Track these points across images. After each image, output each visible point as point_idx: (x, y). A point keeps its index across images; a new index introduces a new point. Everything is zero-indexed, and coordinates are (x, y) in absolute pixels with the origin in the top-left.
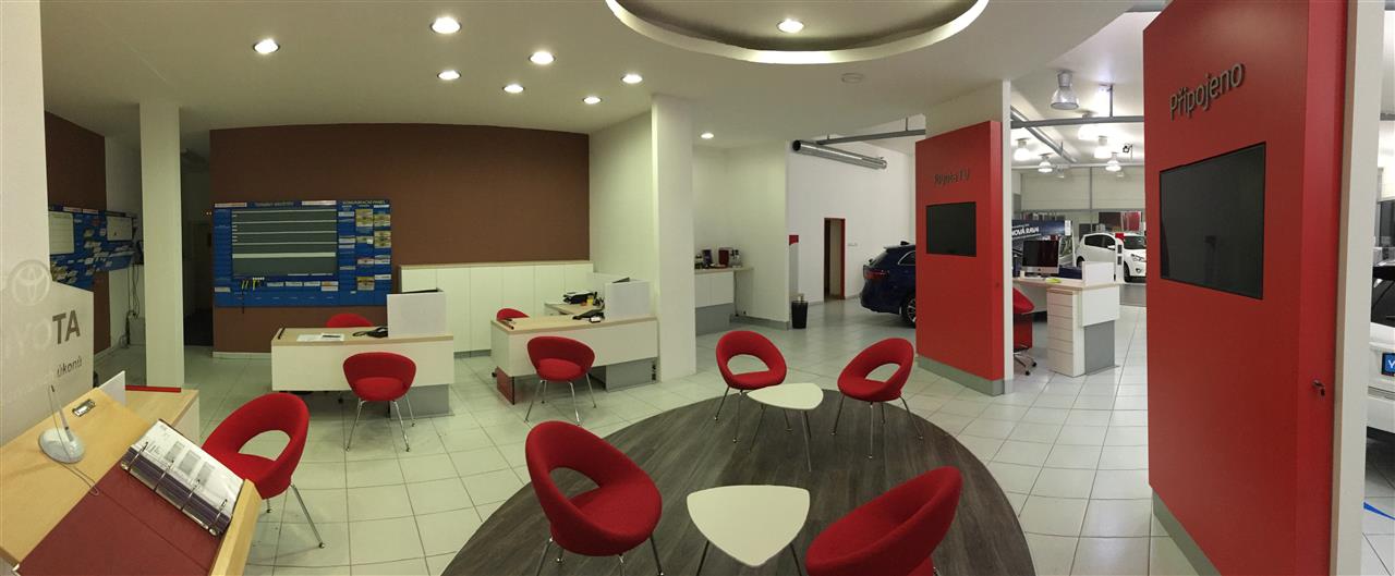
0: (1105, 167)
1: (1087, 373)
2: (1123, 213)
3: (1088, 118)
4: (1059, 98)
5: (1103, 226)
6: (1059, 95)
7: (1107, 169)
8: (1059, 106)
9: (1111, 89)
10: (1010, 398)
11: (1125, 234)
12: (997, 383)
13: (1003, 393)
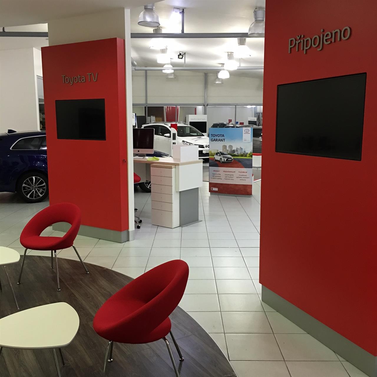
0: (162, 70)
1: (181, 225)
2: (165, 107)
3: (157, 34)
4: (144, 18)
5: (153, 118)
6: (144, 14)
7: (164, 71)
8: (144, 23)
9: (183, 12)
10: (132, 243)
11: (178, 125)
12: (124, 233)
13: (128, 240)
